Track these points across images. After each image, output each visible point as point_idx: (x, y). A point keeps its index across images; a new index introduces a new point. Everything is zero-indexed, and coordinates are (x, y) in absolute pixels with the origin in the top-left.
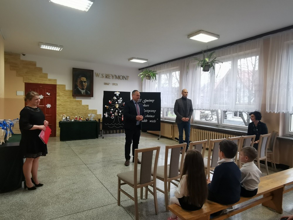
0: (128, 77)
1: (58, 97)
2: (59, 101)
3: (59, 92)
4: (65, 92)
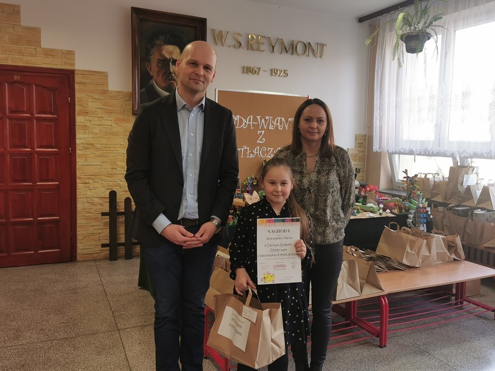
0: (323, 45)
1: (82, 117)
2: (85, 133)
3: (84, 97)
4: (107, 98)
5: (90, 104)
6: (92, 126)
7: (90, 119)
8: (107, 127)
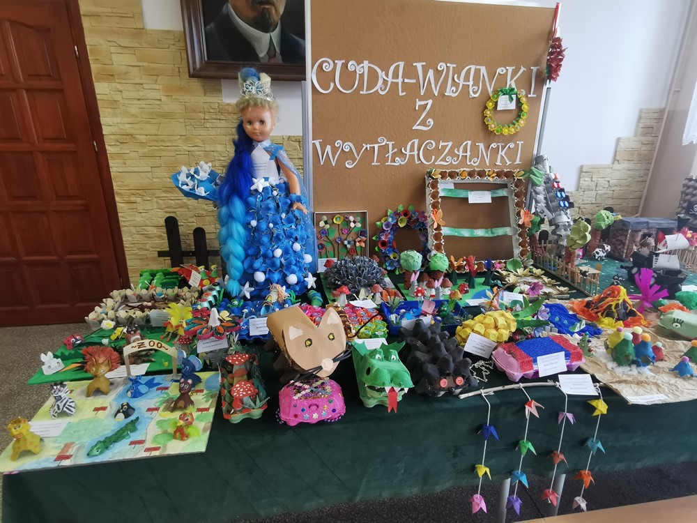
1: (105, 84)
2: (115, 115)
3: (101, 45)
4: (144, 45)
5: (115, 57)
6: (126, 102)
7: (120, 87)
8: (152, 102)
